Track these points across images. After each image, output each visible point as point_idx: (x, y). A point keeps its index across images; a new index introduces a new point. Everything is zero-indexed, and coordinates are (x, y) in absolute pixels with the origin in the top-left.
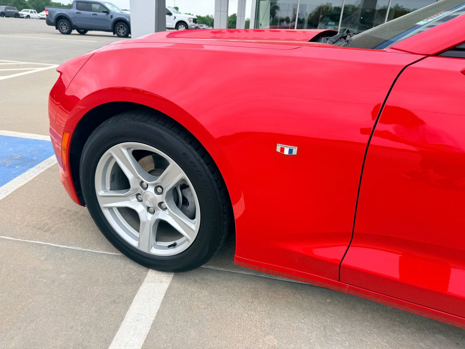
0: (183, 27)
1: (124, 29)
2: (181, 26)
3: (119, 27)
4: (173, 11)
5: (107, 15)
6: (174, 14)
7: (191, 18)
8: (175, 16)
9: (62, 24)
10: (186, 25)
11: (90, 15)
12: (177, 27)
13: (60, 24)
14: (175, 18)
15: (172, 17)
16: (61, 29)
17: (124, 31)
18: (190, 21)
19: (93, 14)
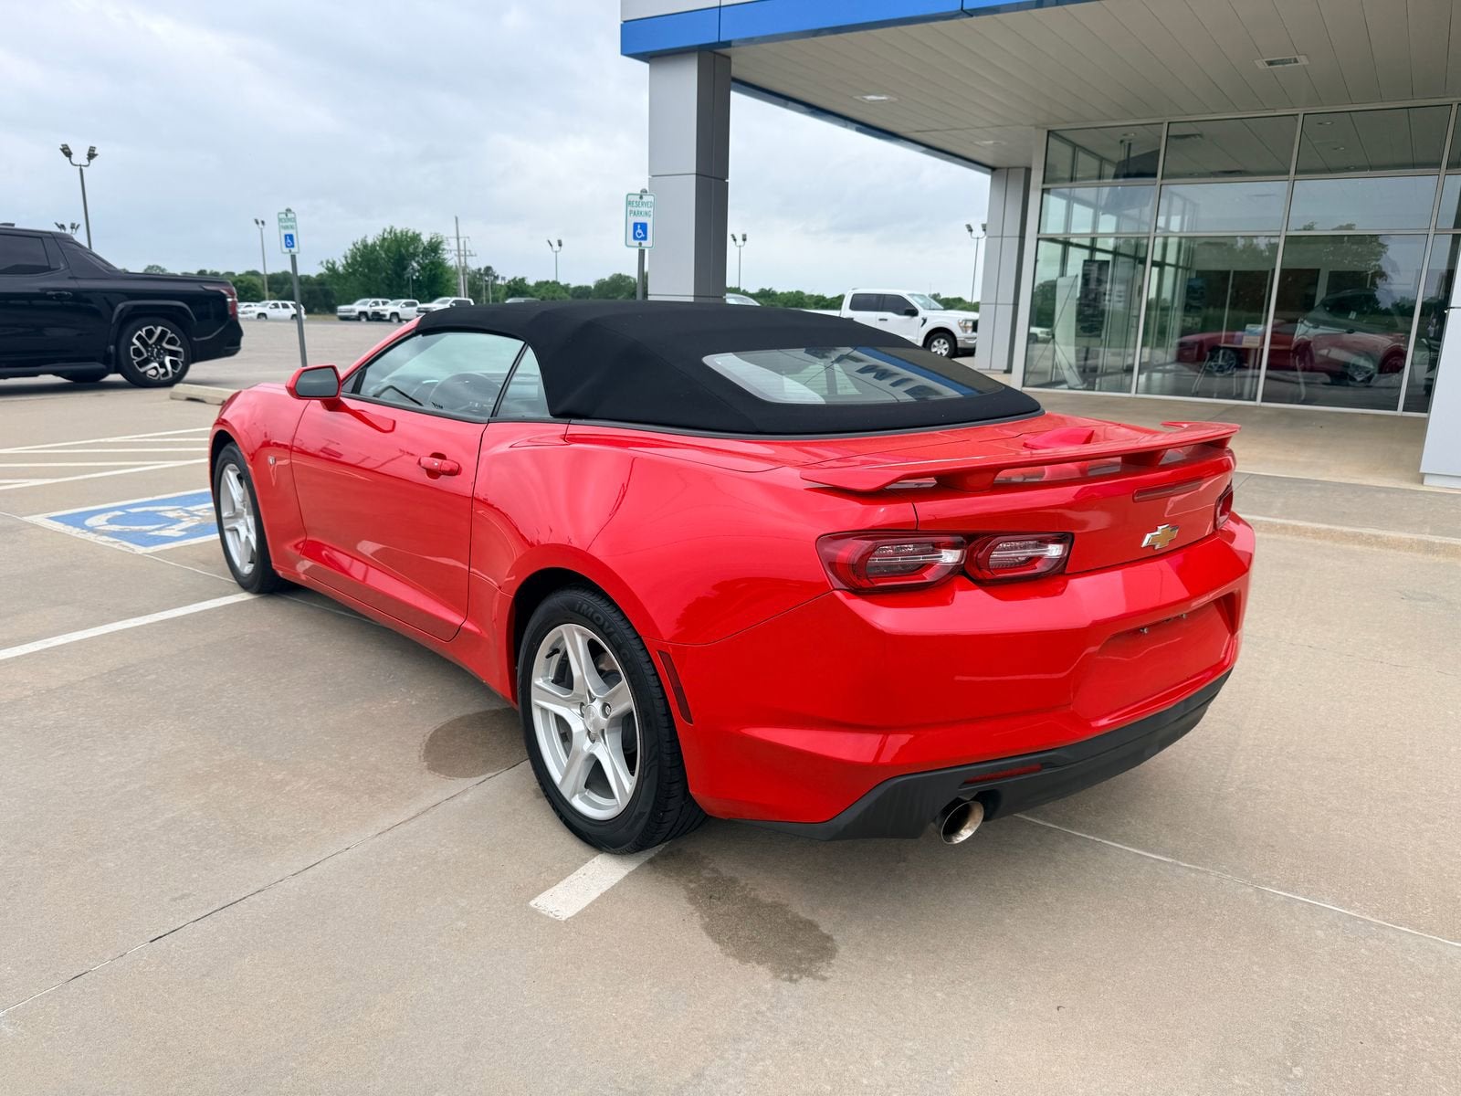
0: (944, 343)
2: (939, 342)
4: (921, 305)
6: (923, 313)
7: (966, 321)
8: (925, 317)
10: (951, 339)
12: (928, 344)
14: (925, 321)
15: (918, 319)
18: (965, 329)
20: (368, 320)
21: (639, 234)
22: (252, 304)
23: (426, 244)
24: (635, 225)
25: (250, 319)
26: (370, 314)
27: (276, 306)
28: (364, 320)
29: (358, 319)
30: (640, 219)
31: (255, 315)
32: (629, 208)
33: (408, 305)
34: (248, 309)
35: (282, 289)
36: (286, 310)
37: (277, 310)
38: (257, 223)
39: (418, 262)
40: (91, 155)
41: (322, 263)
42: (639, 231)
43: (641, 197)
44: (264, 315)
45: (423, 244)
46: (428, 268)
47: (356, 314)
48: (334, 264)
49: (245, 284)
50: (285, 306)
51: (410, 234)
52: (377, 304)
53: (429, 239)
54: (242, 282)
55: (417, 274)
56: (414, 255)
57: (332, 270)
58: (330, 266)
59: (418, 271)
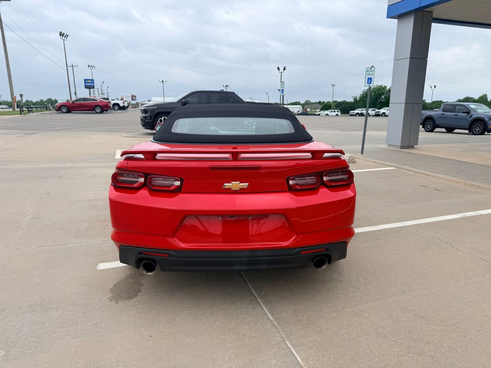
1: (480, 128)
3: (476, 126)
5: (467, 115)
9: (428, 124)
11: (452, 115)
13: (427, 124)
16: (426, 127)
17: (479, 130)
19: (454, 115)
20: (359, 115)
21: (369, 82)
22: (325, 111)
23: (388, 89)
24: (368, 78)
25: (323, 116)
26: (360, 113)
27: (332, 112)
28: (357, 115)
29: (356, 115)
30: (370, 77)
31: (325, 115)
32: (367, 73)
33: (373, 110)
34: (324, 113)
35: (341, 106)
36: (335, 113)
37: (332, 113)
38: (332, 85)
39: (384, 96)
40: (284, 69)
41: (353, 97)
42: (369, 81)
43: (371, 69)
44: (328, 114)
45: (387, 90)
46: (387, 98)
47: (355, 113)
48: (357, 97)
49: (328, 105)
50: (335, 112)
51: (383, 86)
52: (363, 110)
53: (389, 88)
54: (328, 104)
55: (383, 100)
56: (383, 94)
57: (355, 99)
58: (355, 98)
59: (384, 99)
